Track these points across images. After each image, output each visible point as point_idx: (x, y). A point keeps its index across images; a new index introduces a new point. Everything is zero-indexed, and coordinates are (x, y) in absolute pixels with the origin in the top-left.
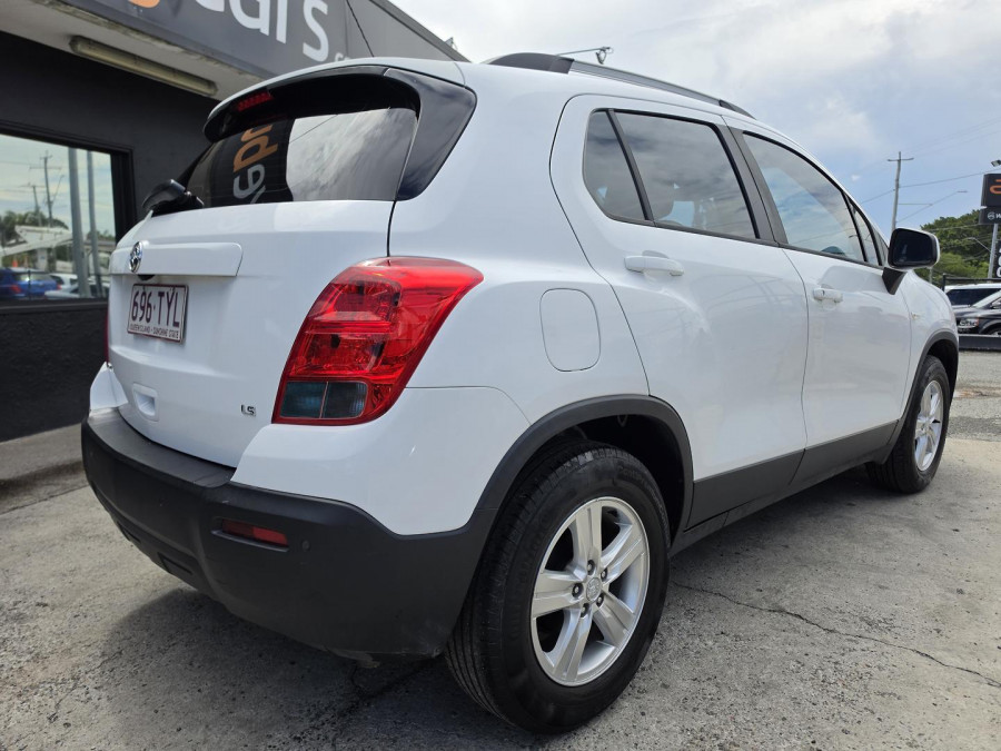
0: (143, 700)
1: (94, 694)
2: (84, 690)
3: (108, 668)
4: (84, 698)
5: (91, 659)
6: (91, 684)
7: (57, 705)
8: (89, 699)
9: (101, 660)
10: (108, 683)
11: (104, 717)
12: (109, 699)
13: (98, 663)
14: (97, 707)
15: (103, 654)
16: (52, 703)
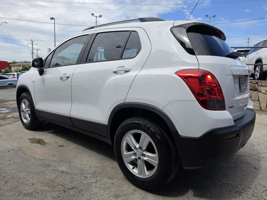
0: (246, 179)
1: (253, 188)
2: (254, 191)
3: (243, 191)
4: (256, 189)
5: (244, 197)
6: (251, 191)
7: (263, 192)
8: (255, 188)
9: (242, 194)
10: (248, 188)
11: (256, 183)
12: (251, 185)
13: (244, 194)
14: (255, 185)
15: (240, 195)
16: (264, 194)
